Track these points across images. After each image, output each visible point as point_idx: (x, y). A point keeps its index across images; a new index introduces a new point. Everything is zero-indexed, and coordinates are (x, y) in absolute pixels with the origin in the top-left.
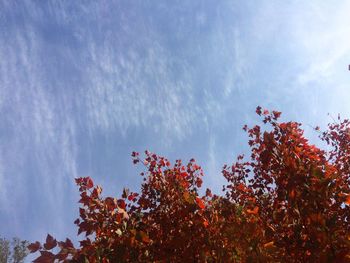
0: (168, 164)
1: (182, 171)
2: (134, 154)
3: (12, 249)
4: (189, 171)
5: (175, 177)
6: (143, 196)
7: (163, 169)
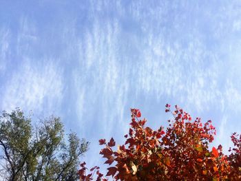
0: (190, 119)
1: (199, 127)
2: (167, 106)
3: (80, 145)
4: (205, 128)
5: (193, 129)
6: (166, 136)
7: (185, 121)
